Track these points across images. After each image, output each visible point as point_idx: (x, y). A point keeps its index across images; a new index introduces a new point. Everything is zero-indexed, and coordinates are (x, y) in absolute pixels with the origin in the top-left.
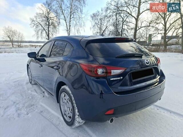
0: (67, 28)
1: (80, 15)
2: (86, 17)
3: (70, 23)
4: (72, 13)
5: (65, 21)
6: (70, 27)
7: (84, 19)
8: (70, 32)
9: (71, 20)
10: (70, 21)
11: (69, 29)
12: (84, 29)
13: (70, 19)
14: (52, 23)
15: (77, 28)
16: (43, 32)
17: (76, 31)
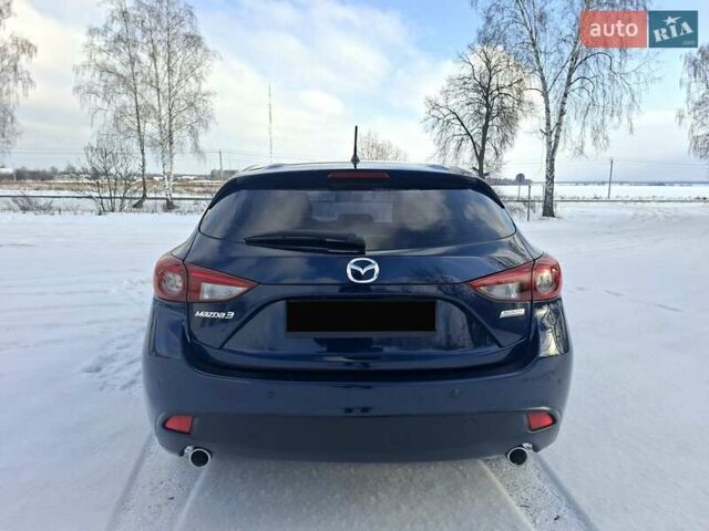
0: (548, 124)
1: (615, 65)
2: (645, 70)
3: (564, 103)
4: (579, 61)
5: (545, 94)
6: (565, 117)
7: (632, 79)
8: (557, 137)
9: (572, 87)
10: (565, 95)
11: (559, 124)
12: (630, 120)
13: (569, 84)
14: (502, 108)
15: (595, 117)
16: (463, 145)
17: (588, 130)
